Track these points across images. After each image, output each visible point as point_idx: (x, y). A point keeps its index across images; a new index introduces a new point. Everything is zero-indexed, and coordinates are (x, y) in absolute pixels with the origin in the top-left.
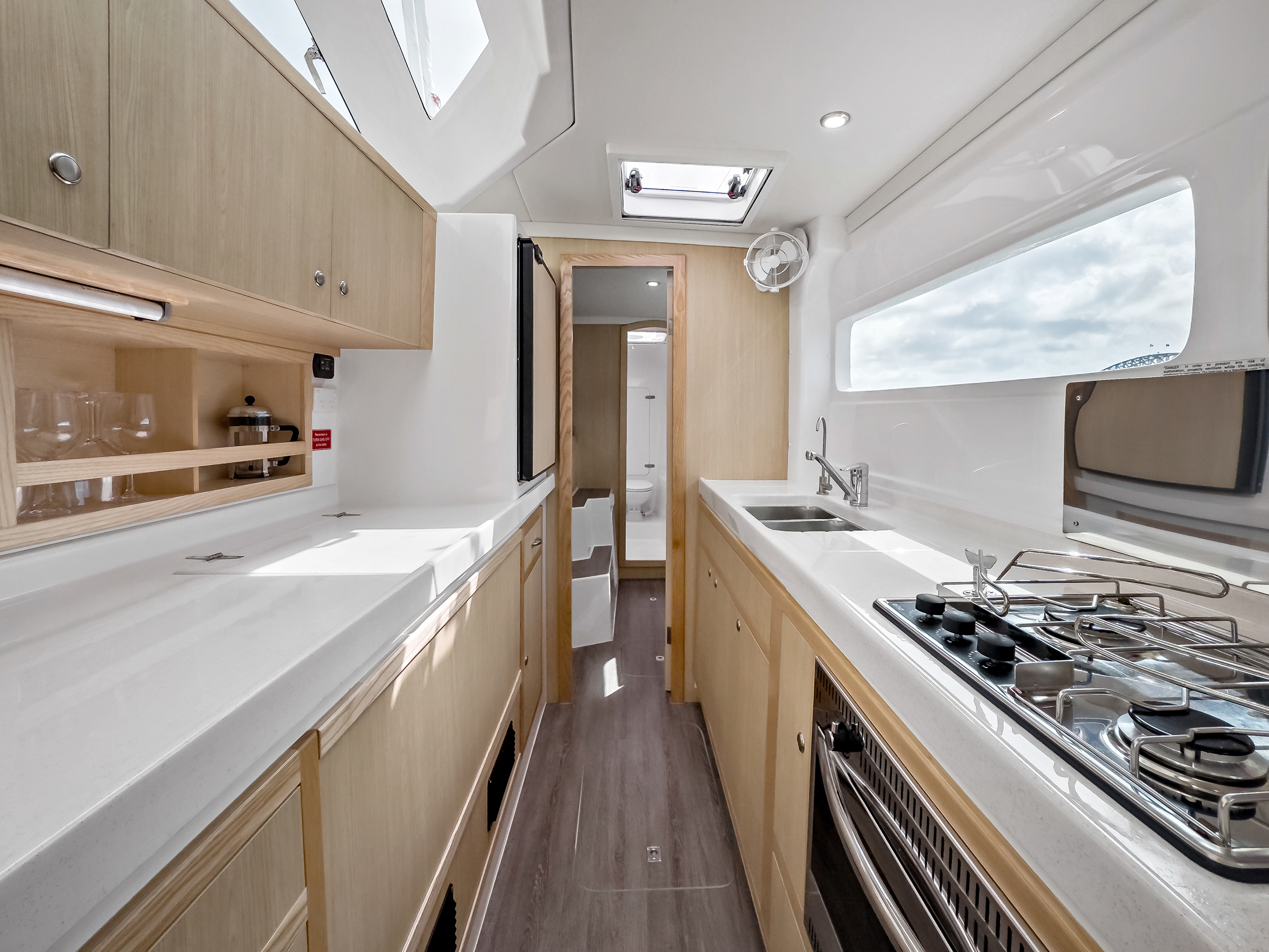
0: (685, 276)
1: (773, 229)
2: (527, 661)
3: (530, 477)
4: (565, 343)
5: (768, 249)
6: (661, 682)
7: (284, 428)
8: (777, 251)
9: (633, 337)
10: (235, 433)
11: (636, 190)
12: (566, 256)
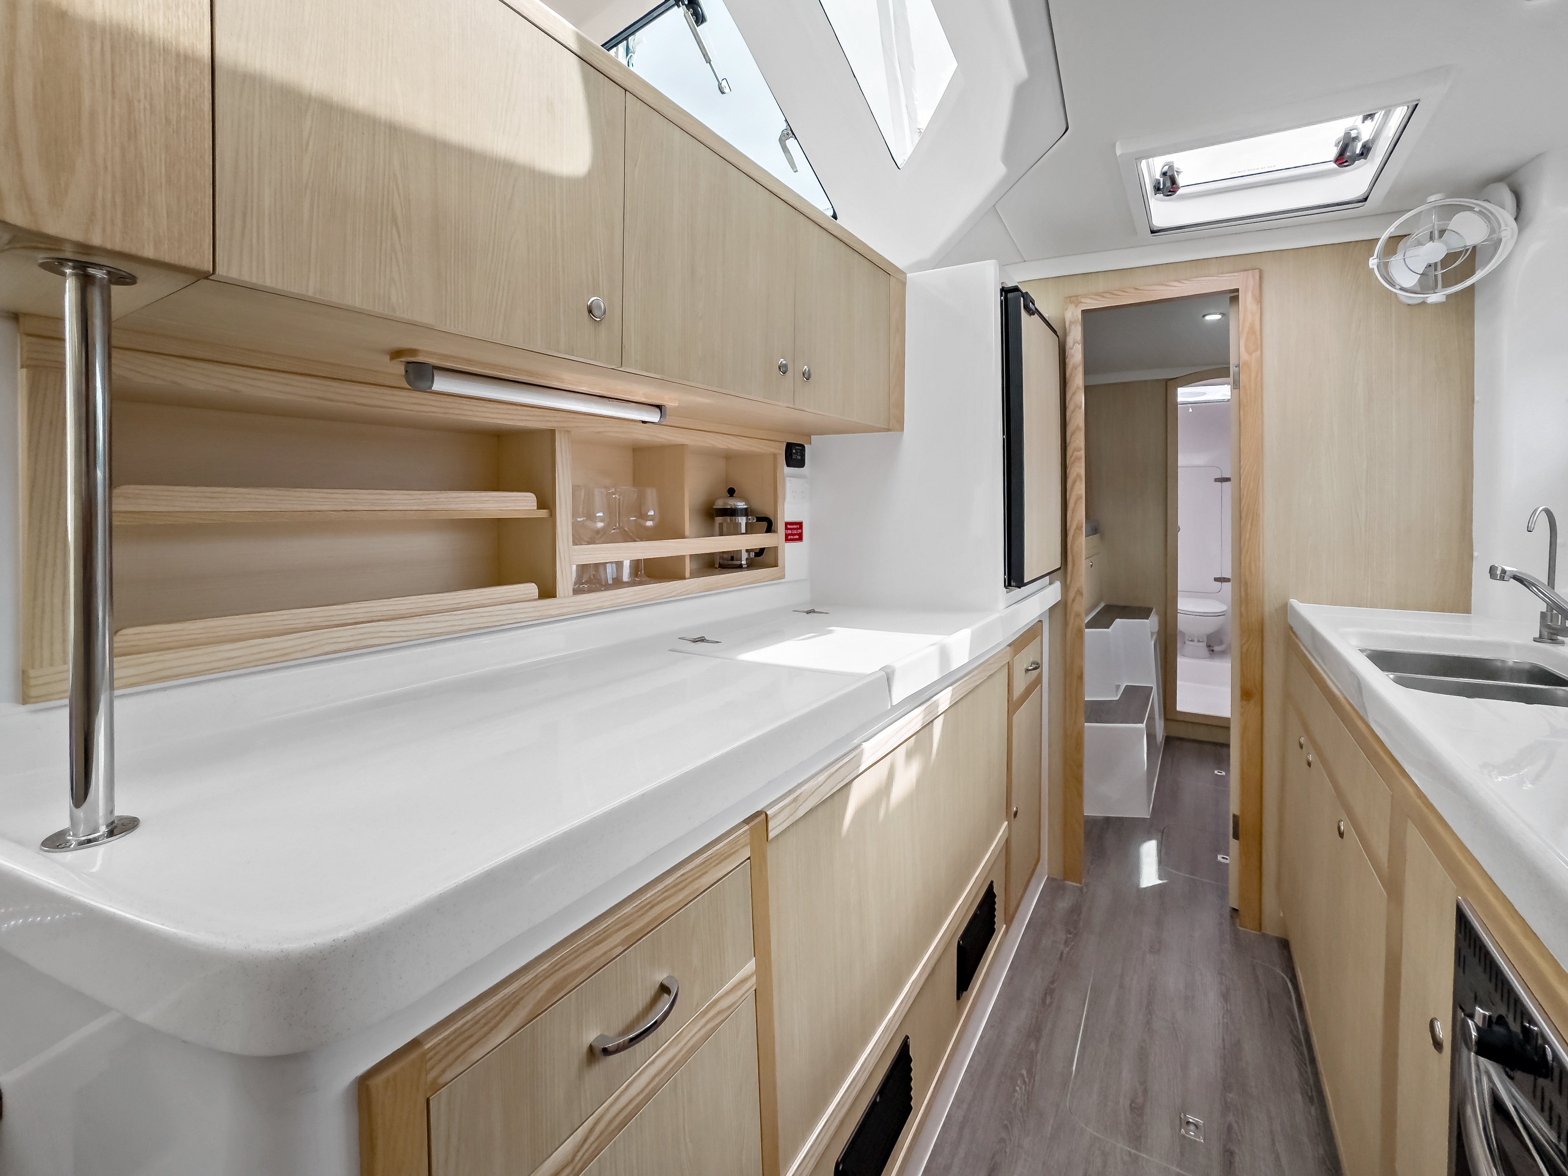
0: (1260, 300)
1: (1432, 198)
2: (1016, 814)
3: (1021, 584)
4: (1073, 412)
5: (1422, 232)
6: (1223, 893)
7: (759, 519)
8: (1442, 232)
9: (1185, 394)
10: (719, 523)
11: (1170, 191)
12: (1072, 299)
